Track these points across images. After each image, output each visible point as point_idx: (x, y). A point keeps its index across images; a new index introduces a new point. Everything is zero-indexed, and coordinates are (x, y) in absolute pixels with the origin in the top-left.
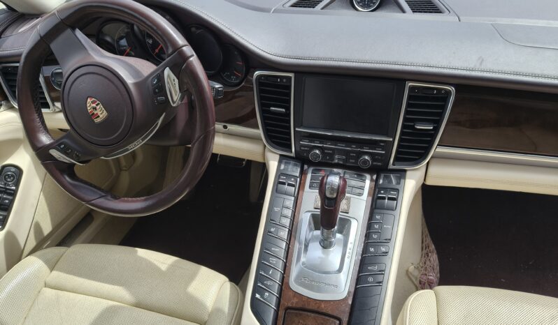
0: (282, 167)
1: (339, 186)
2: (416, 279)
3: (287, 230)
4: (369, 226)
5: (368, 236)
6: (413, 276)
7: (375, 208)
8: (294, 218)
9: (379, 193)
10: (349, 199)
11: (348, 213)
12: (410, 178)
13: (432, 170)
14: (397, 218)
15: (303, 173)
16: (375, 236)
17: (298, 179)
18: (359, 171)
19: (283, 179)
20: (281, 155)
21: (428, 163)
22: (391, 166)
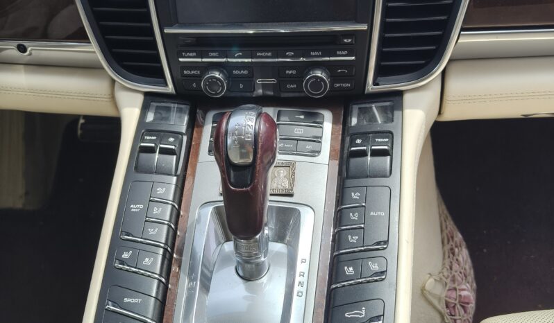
0: (150, 117)
1: (256, 136)
2: (440, 299)
3: (161, 251)
4: (339, 218)
5: (338, 241)
6: (434, 296)
7: (348, 177)
8: (176, 224)
9: (353, 143)
10: (290, 166)
11: (291, 195)
12: (413, 107)
13: (454, 85)
14: (395, 193)
15: (194, 125)
16: (353, 239)
17: (185, 138)
18: (308, 105)
19: (151, 141)
20: (146, 94)
21: (444, 73)
22: (370, 87)
